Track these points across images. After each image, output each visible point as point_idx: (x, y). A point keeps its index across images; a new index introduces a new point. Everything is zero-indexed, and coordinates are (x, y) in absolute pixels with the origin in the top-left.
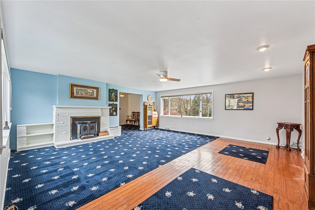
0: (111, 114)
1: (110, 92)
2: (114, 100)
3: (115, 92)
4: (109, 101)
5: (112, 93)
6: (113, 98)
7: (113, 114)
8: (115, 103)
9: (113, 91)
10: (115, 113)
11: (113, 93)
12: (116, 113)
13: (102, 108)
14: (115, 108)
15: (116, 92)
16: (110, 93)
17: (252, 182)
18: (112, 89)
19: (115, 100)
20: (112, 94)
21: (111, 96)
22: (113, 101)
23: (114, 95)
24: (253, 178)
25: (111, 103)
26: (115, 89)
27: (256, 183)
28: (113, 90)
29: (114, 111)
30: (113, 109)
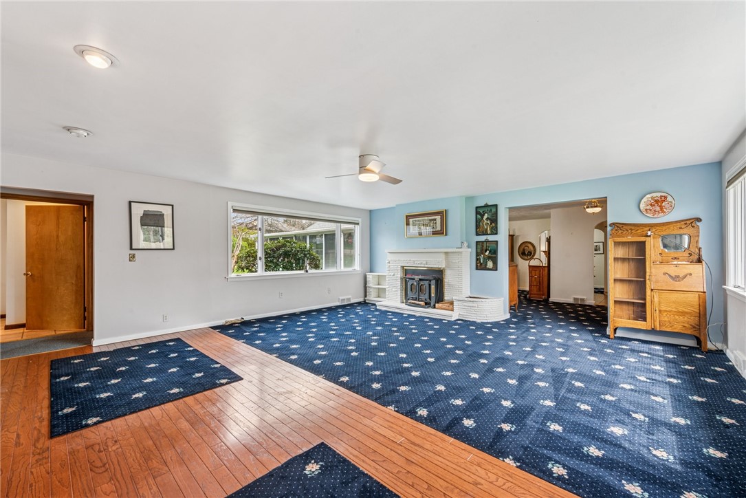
0: (480, 266)
1: (477, 213)
2: (489, 232)
3: (491, 210)
4: (477, 234)
5: (482, 216)
6: (486, 227)
7: (486, 265)
8: (491, 238)
9: (486, 209)
10: (490, 264)
11: (486, 215)
12: (495, 263)
13: (445, 252)
14: (490, 252)
15: (494, 210)
16: (479, 216)
17: (110, 437)
18: (483, 205)
19: (491, 231)
20: (482, 218)
21: (481, 224)
22: (485, 233)
23: (487, 219)
24: (114, 448)
25: (483, 238)
26: (490, 204)
27: (99, 441)
28: (486, 206)
29: (489, 258)
30: (487, 253)
